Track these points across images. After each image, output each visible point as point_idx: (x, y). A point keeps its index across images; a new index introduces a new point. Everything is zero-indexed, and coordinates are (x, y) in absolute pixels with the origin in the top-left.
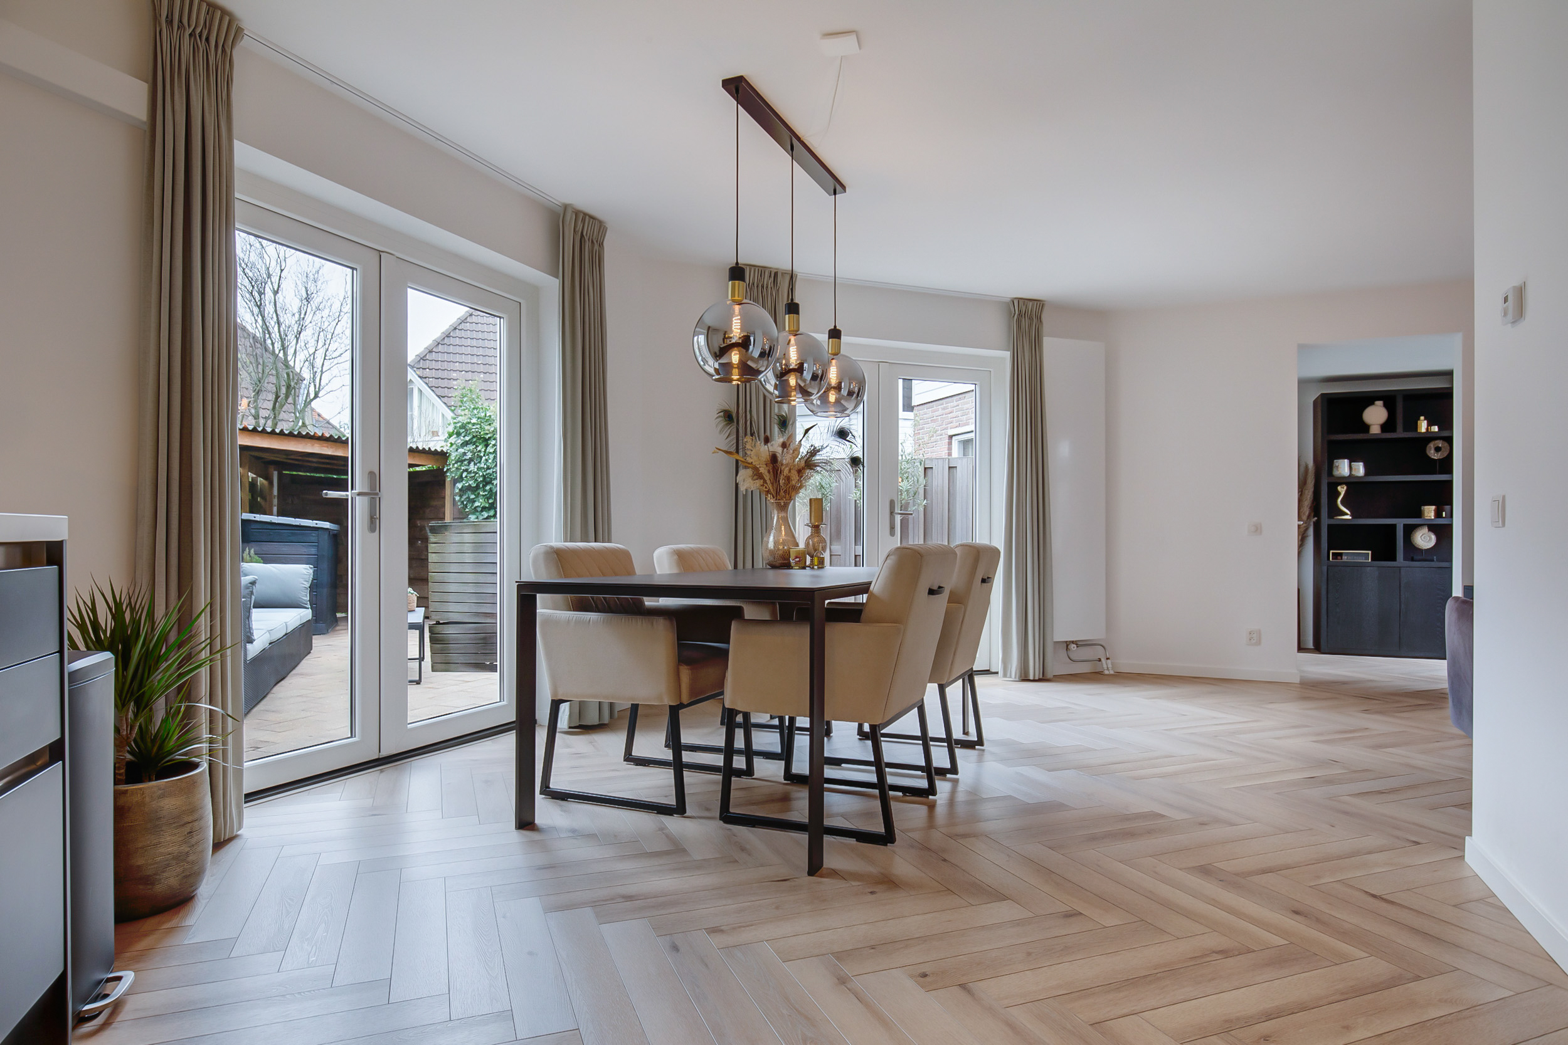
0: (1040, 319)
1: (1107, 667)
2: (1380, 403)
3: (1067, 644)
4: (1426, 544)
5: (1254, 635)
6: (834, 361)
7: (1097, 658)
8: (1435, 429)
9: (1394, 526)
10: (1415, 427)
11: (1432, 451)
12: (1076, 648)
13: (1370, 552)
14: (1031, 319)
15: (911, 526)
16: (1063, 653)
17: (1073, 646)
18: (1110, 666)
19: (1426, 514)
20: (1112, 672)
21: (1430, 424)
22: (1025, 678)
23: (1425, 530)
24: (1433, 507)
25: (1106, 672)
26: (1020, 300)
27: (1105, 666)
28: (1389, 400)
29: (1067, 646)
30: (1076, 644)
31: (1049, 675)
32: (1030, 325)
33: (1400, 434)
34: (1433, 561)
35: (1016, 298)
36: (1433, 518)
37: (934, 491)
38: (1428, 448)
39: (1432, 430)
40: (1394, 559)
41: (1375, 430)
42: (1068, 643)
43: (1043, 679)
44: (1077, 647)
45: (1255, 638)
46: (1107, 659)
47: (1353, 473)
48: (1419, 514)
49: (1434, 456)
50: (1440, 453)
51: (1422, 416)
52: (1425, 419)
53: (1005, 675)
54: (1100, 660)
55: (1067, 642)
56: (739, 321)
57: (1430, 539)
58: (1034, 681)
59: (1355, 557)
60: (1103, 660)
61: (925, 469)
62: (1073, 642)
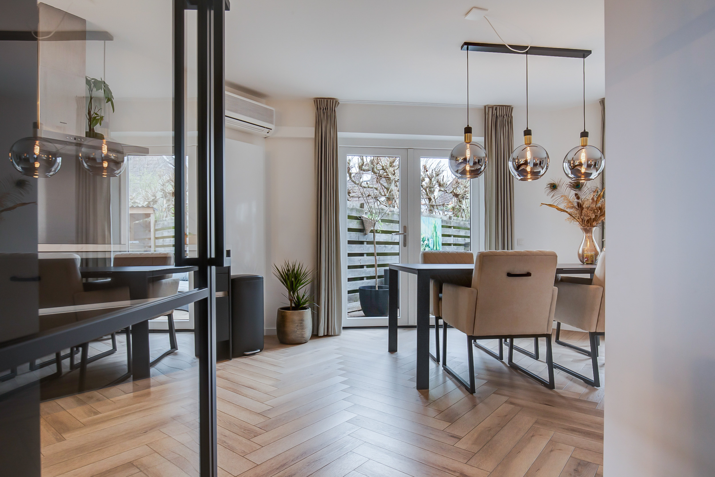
6: (584, 150)
56: (469, 151)
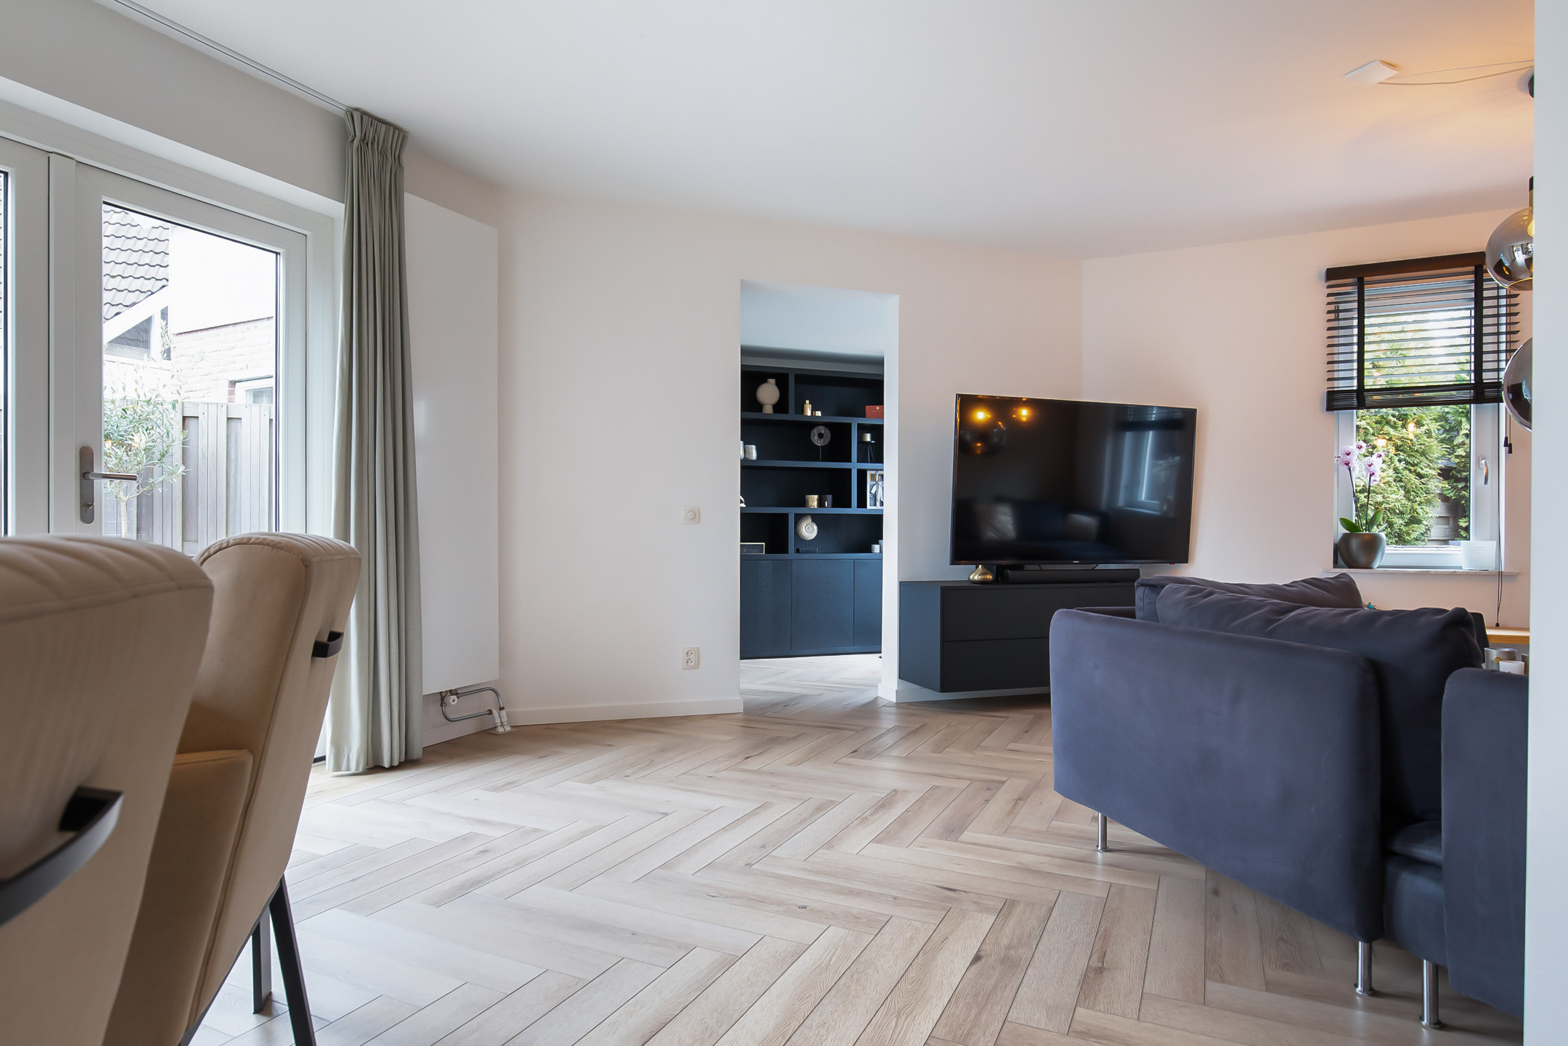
0: (398, 159)
1: (502, 722)
2: (772, 381)
3: (442, 697)
4: (809, 535)
5: (692, 656)
7: (485, 710)
8: (819, 414)
9: (786, 516)
10: (802, 410)
11: (816, 438)
12: (456, 699)
13: (764, 544)
14: (383, 153)
15: (157, 509)
16: (435, 709)
17: (452, 700)
18: (505, 719)
19: (810, 504)
20: (508, 729)
21: (813, 410)
22: (374, 767)
23: (809, 520)
24: (816, 497)
25: (501, 730)
26: (364, 117)
27: (498, 721)
28: (781, 378)
29: (442, 699)
30: (456, 694)
31: (417, 753)
32: (382, 165)
33: (791, 416)
34: (815, 552)
35: (357, 110)
36: (816, 507)
37: (200, 454)
38: (812, 434)
39: (817, 415)
40: (786, 551)
41: (768, 410)
42: (444, 694)
43: (407, 762)
44: (458, 698)
45: (692, 659)
46: (501, 709)
47: (747, 456)
48: (803, 503)
49: (818, 443)
50: (822, 440)
51: (808, 399)
52: (810, 403)
53: (337, 767)
54: (490, 712)
55: (441, 693)
57: (813, 529)
58: (392, 768)
59: (750, 550)
60: (495, 712)
61: (184, 418)
62: (451, 692)
